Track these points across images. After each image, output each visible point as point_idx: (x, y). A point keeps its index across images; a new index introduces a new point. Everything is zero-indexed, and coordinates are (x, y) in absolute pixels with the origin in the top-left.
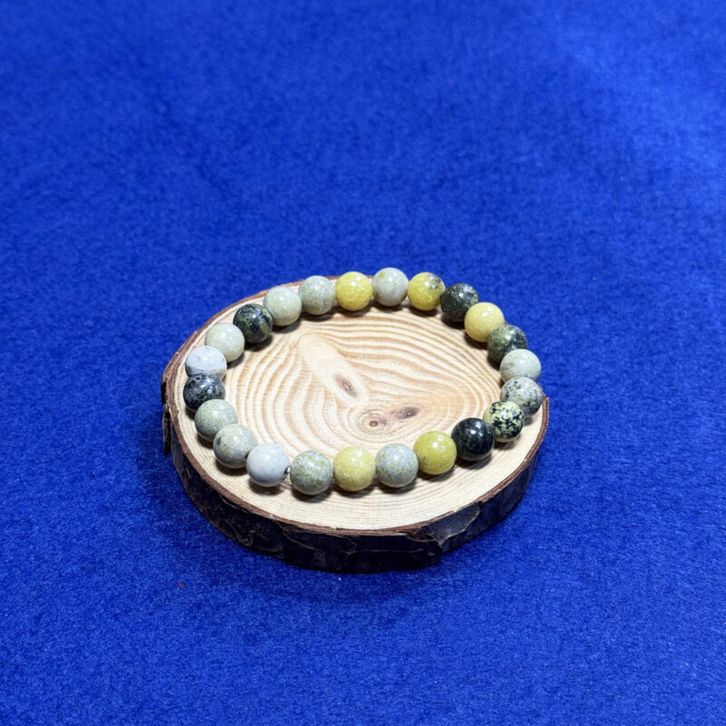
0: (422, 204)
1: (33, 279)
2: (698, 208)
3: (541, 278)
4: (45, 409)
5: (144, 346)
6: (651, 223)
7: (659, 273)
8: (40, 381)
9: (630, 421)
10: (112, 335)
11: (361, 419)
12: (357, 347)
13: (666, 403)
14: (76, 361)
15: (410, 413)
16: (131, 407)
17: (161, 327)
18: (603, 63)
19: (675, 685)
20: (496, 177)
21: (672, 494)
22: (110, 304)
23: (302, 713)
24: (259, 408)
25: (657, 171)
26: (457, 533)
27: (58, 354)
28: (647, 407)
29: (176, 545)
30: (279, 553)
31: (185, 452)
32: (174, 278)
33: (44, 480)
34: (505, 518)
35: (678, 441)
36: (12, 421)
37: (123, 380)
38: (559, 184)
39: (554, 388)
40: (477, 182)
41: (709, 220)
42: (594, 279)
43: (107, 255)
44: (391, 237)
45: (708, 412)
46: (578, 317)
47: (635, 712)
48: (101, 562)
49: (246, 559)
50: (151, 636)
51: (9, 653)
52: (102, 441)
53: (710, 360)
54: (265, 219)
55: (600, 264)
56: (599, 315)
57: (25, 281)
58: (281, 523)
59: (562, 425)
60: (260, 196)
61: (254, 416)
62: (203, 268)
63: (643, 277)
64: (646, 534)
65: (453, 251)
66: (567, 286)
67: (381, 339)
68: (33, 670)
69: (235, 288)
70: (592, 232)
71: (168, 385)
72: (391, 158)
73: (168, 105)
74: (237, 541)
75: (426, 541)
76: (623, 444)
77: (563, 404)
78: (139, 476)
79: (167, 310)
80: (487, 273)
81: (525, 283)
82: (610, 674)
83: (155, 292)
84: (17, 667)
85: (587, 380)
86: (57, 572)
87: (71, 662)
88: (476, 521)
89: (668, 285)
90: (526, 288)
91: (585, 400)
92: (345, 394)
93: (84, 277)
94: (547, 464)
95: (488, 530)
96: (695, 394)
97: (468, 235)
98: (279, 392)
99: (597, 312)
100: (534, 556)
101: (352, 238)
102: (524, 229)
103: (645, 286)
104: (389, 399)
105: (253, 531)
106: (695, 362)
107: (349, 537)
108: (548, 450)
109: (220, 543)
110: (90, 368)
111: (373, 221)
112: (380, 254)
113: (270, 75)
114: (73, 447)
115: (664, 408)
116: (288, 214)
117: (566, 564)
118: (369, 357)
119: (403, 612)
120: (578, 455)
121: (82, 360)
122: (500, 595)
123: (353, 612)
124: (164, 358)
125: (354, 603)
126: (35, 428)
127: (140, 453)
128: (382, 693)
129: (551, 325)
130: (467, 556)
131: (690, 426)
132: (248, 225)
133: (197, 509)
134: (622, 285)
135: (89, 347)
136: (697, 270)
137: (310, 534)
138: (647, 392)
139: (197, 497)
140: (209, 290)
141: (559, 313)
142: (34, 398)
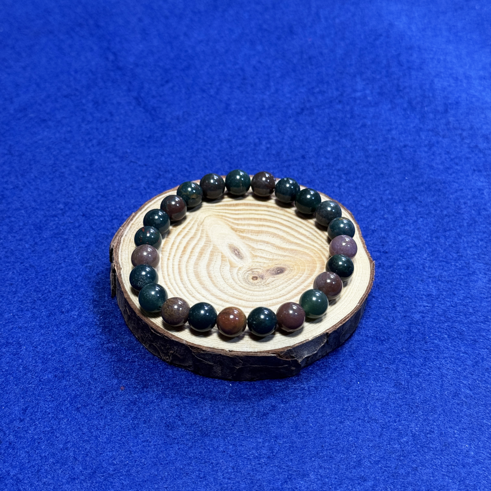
0: (289, 125)
1: (22, 175)
2: (478, 129)
3: (370, 177)
4: (31, 266)
5: (98, 223)
6: (446, 140)
7: (451, 175)
8: (27, 246)
9: (430, 277)
10: (76, 214)
11: (247, 275)
12: (244, 225)
13: (455, 265)
14: (52, 233)
15: (280, 271)
16: (89, 264)
17: (110, 209)
18: (414, 28)
19: (459, 460)
20: (339, 107)
21: (459, 328)
22: (75, 193)
23: (204, 477)
24: (176, 267)
25: (450, 104)
26: (311, 354)
27: (39, 228)
28: (442, 267)
29: (119, 360)
30: (189, 366)
31: (126, 296)
32: (119, 176)
33: (29, 315)
34: (344, 344)
35: (462, 292)
36: (8, 274)
37: (84, 246)
38: (383, 111)
39: (378, 254)
40: (327, 111)
41: (486, 138)
42: (406, 178)
43: (73, 159)
44: (268, 148)
45: (483, 271)
46: (395, 204)
47: (432, 478)
48: (68, 372)
49: (167, 370)
50: (102, 424)
51: (5, 434)
52: (69, 288)
53: (485, 235)
54: (182, 135)
55: (410, 168)
56: (410, 203)
57: (17, 176)
58: (191, 347)
59: (384, 280)
60: (178, 119)
61: (173, 272)
62: (139, 169)
63: (440, 178)
64: (441, 356)
65: (310, 158)
66: (388, 183)
67: (261, 219)
68: (21, 446)
69: (161, 182)
70: (405, 146)
71: (114, 250)
72: (268, 93)
73: (115, 54)
74: (161, 358)
75: (290, 360)
76: (425, 293)
77: (384, 265)
78: (94, 313)
79: (114, 197)
80: (333, 174)
81: (359, 181)
82: (414, 452)
83: (106, 185)
84: (10, 444)
85: (401, 249)
86: (38, 378)
87: (47, 441)
88: (324, 345)
89: (457, 183)
90: (360, 184)
91: (399, 262)
92: (235, 257)
93: (57, 173)
94: (373, 306)
95: (332, 351)
96: (475, 259)
97: (320, 147)
98: (190, 255)
99: (408, 201)
100: (363, 370)
101: (240, 149)
102: (358, 143)
103: (441, 184)
104: (265, 261)
105: (172, 352)
106: (475, 236)
107: (237, 356)
108: (374, 297)
109: (149, 359)
110: (61, 237)
111: (255, 137)
112: (260, 160)
113: (185, 34)
114: (50, 292)
115: (453, 268)
116: (197, 131)
117: (385, 376)
118: (252, 232)
119: (274, 408)
120: (394, 300)
121: (56, 231)
122: (340, 397)
123: (239, 408)
124: (112, 231)
125: (240, 401)
126: (23, 278)
127: (95, 296)
128: (259, 464)
129: (376, 210)
130: (318, 370)
131: (471, 281)
132: (170, 139)
133: (134, 335)
134: (425, 183)
135: (61, 222)
136: (476, 172)
137: (211, 354)
138: (442, 257)
139: (134, 328)
140: (143, 184)
141: (382, 202)
142: (23, 258)
